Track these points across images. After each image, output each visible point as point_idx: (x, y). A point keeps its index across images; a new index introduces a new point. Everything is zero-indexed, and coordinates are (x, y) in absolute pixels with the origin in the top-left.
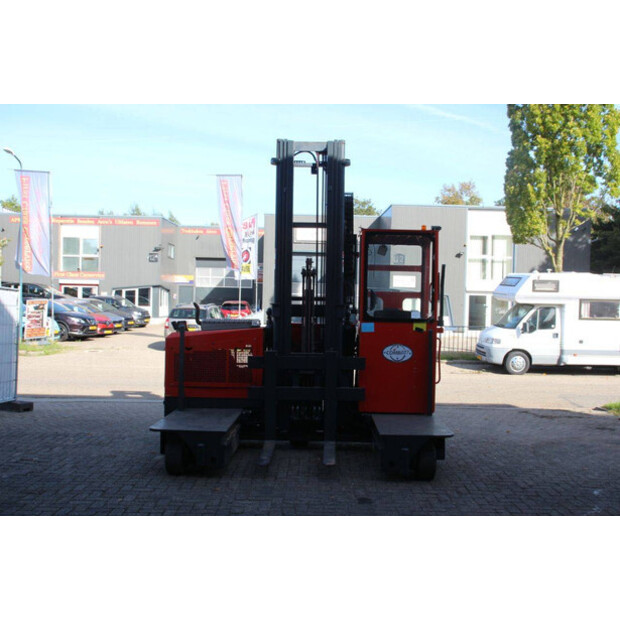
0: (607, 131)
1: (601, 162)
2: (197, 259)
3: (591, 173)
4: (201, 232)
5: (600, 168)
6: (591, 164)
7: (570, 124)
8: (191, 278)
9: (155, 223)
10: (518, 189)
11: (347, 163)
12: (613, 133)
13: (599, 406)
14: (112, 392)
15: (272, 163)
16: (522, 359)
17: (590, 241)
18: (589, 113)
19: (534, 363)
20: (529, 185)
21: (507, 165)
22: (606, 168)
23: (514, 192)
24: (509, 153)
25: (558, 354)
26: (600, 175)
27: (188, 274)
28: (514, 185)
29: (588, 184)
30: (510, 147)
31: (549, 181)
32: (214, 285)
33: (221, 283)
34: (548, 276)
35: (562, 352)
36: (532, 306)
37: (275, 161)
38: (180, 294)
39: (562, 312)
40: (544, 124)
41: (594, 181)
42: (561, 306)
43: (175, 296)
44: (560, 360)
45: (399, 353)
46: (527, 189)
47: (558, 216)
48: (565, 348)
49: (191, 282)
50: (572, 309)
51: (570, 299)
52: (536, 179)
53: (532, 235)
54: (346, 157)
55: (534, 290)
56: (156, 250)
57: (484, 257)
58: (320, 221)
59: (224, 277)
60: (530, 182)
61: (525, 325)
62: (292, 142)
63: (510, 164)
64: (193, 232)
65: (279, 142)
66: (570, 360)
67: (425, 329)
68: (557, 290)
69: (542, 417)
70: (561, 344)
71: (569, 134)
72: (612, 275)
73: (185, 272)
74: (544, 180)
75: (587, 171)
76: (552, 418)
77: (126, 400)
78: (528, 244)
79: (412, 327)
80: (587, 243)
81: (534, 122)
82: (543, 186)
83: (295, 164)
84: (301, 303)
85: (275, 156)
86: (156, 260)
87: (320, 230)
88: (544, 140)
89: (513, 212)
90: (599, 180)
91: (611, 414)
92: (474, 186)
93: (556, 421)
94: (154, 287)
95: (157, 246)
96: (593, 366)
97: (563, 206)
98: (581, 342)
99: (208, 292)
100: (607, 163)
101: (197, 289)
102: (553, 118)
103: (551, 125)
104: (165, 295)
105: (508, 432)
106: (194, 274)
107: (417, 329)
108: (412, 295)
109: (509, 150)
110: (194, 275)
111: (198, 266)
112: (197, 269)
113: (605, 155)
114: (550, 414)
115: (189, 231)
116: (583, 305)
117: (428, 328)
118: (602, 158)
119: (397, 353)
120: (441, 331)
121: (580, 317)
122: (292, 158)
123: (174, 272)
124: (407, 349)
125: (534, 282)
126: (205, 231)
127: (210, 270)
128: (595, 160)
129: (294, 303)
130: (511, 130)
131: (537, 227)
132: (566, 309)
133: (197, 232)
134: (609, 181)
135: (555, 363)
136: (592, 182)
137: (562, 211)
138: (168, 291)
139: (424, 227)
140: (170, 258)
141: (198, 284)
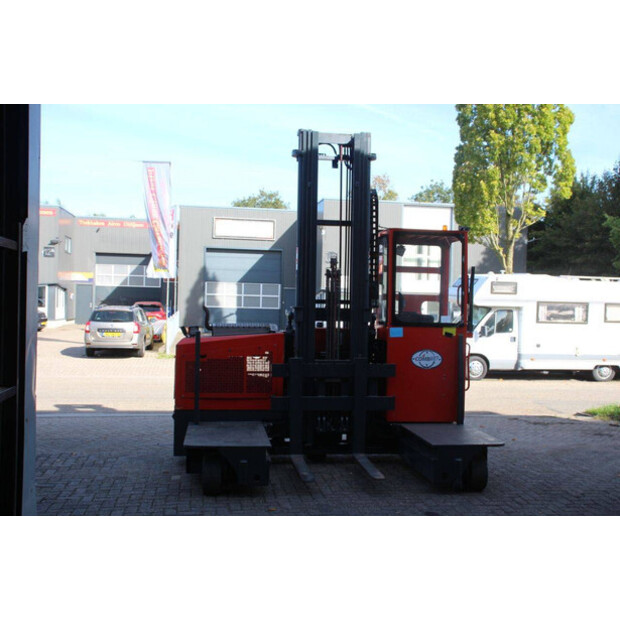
0: (559, 129)
1: (551, 161)
2: (98, 254)
3: (541, 172)
4: (103, 224)
5: (550, 166)
6: (541, 163)
7: (524, 120)
8: (90, 275)
9: (51, 213)
10: (469, 187)
11: (372, 157)
12: (565, 132)
13: (580, 411)
14: (57, 406)
15: (293, 156)
16: (480, 364)
17: (526, 241)
18: (543, 110)
19: (491, 368)
20: (482, 182)
21: (456, 160)
22: (556, 167)
23: (465, 189)
24: (457, 148)
25: (516, 359)
26: (550, 173)
27: (87, 271)
28: (466, 181)
29: (539, 183)
30: (459, 142)
31: (502, 180)
32: (116, 283)
33: (125, 281)
34: (503, 277)
35: (519, 356)
36: (489, 309)
37: (297, 154)
38: (78, 293)
39: (519, 315)
40: (497, 118)
41: (545, 180)
42: (519, 309)
43: (72, 296)
44: (517, 365)
45: (428, 359)
46: (480, 186)
47: (509, 216)
48: (522, 352)
49: (91, 280)
50: (529, 312)
51: (527, 301)
52: (489, 176)
53: (483, 234)
54: (372, 152)
55: (492, 292)
56: (53, 243)
57: (419, 256)
58: (344, 219)
59: (128, 275)
60: (483, 178)
61: (483, 328)
62: (317, 133)
63: (459, 159)
64: (92, 223)
65: (301, 133)
66: (527, 365)
67: (454, 334)
68: (515, 292)
69: (535, 424)
70: (519, 349)
71: (523, 130)
72: (569, 277)
73: (84, 270)
74: (498, 177)
75: (537, 170)
76: (543, 424)
77: (76, 415)
78: (476, 243)
79: (442, 331)
80: (523, 243)
81: (486, 117)
82: (495, 183)
83: (320, 157)
84: (324, 306)
85: (297, 148)
86: (53, 255)
87: (344, 228)
88: (497, 136)
89: (463, 209)
90: (550, 179)
91: (597, 419)
92: (388, 181)
93: (550, 427)
94: (50, 285)
95: (53, 239)
96: (550, 371)
97: (515, 205)
98: (538, 346)
99: (110, 291)
100: (557, 162)
101: (97, 287)
102: (506, 113)
103: (504, 120)
104: (61, 294)
105: (513, 440)
106: (92, 270)
107: (446, 333)
108: (430, 298)
109: (458, 145)
110: (94, 272)
111: (98, 262)
112: (97, 266)
113: (556, 154)
114: (541, 421)
115: (88, 223)
116: (541, 308)
117: (457, 332)
118: (552, 156)
119: (427, 359)
120: (471, 336)
121: (538, 320)
122: (316, 150)
123: (71, 269)
124: (436, 355)
125: (492, 283)
126: (106, 223)
127: (113, 266)
128: (545, 159)
129: (317, 306)
130: (459, 124)
131: (489, 226)
132: (524, 312)
133: (97, 223)
134: (560, 180)
135: (512, 367)
136: (543, 181)
137: (513, 210)
138: (65, 290)
139: (445, 226)
140: (66, 252)
141: (98, 283)
